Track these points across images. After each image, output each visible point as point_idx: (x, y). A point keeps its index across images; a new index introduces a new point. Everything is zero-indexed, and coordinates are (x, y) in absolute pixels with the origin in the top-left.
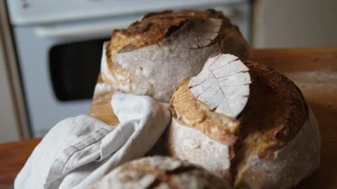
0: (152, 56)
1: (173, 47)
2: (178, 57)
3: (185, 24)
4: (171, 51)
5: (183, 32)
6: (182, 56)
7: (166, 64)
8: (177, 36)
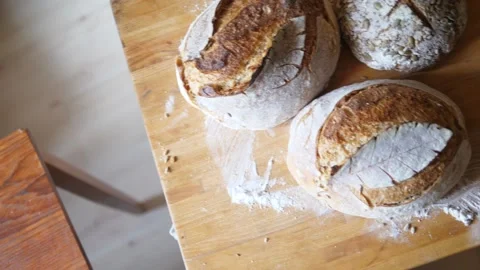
0: (239, 103)
1: (259, 91)
2: (266, 100)
3: (268, 60)
4: (258, 96)
5: (267, 71)
6: (270, 98)
7: (255, 109)
8: (261, 78)
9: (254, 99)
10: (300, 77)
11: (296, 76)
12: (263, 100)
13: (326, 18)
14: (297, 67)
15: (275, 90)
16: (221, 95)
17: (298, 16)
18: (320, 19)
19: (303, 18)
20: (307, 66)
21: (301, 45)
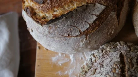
4: (49, 32)
6: (55, 38)
9: (46, 33)
10: (78, 38)
11: (77, 36)
12: (51, 36)
13: (118, 16)
14: (80, 32)
15: (60, 36)
16: (32, 18)
17: (101, 4)
18: (113, 14)
19: (103, 7)
20: (86, 35)
21: (91, 21)
